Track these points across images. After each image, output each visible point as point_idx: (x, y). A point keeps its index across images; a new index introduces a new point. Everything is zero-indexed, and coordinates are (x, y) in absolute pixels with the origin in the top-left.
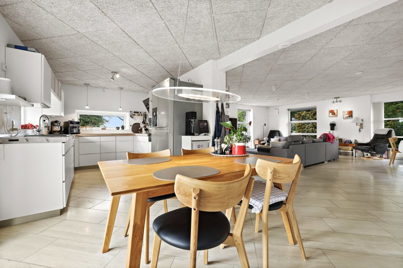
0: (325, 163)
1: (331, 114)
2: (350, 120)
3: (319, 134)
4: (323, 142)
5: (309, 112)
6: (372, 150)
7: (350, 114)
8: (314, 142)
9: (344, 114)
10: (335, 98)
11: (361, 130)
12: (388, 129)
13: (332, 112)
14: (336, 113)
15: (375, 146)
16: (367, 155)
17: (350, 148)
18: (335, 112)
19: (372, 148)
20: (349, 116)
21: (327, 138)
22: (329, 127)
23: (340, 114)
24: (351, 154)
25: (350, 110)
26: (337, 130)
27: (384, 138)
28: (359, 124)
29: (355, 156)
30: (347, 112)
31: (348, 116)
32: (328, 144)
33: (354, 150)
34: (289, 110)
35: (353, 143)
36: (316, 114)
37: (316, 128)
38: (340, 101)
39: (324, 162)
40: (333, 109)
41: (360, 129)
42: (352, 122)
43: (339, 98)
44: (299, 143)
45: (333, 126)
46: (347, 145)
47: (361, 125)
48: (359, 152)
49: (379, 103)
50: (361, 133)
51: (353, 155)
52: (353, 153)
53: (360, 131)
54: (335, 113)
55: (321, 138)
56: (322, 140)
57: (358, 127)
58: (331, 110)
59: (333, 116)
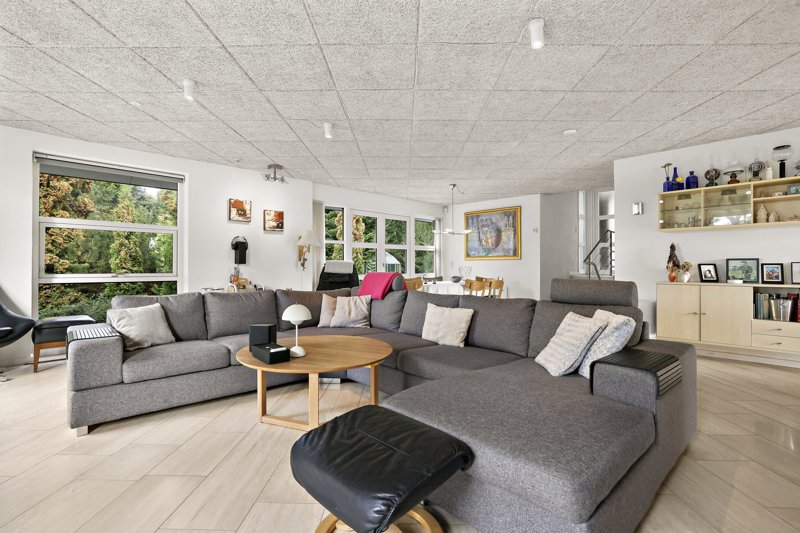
1: (234, 211)
2: (276, 237)
7: (280, 221)
9: (267, 218)
10: (271, 167)
13: (238, 206)
14: (248, 212)
18: (247, 207)
20: (278, 227)
22: (231, 253)
23: (258, 217)
25: (278, 209)
30: (273, 214)
31: (275, 224)
40: (241, 199)
43: (281, 168)
49: (320, 204)
54: (244, 211)
58: (236, 201)
59: (241, 219)
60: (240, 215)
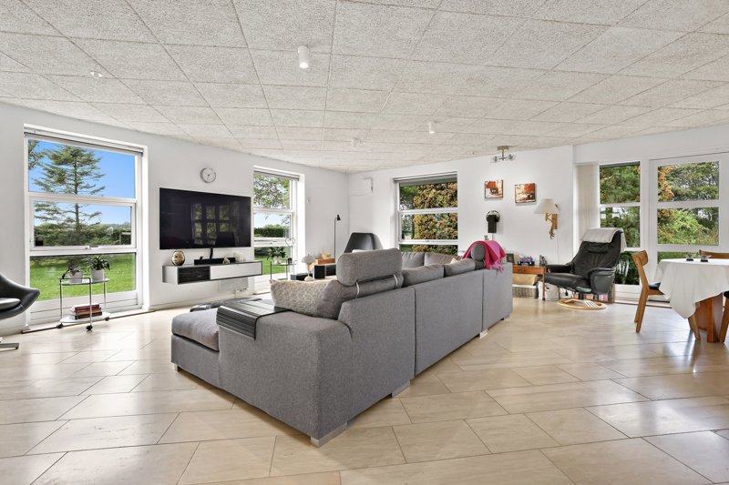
0: (483, 335)
1: (488, 190)
2: (530, 208)
3: (464, 245)
4: (476, 269)
5: (443, 192)
6: (584, 283)
7: (531, 192)
8: (447, 273)
9: (518, 191)
10: (499, 148)
11: (554, 231)
12: (613, 230)
13: (491, 186)
14: (500, 189)
15: (590, 273)
16: (567, 294)
17: (533, 278)
18: (499, 186)
19: (584, 279)
20: (529, 198)
21: (486, 256)
22: (485, 224)
23: (509, 193)
24: (534, 294)
25: (529, 182)
26: (502, 233)
27: (605, 253)
28: (550, 217)
29: (544, 299)
30: (523, 187)
31: (525, 196)
32: (488, 273)
33: (540, 284)
34: (395, 181)
35: (537, 263)
36: (456, 196)
37: (456, 228)
38: (511, 157)
39: (478, 336)
40: (493, 180)
41: (552, 230)
42: (536, 213)
43: (507, 147)
44: (390, 284)
45: (493, 221)
46: (524, 272)
47: (555, 219)
48: (552, 287)
49: (590, 166)
50: (555, 238)
51: (537, 296)
52: (537, 290)
53: (552, 234)
54: (497, 189)
55: (468, 255)
56: (473, 265)
57: (550, 224)
58: (490, 182)
59: (494, 196)
60: (493, 193)
